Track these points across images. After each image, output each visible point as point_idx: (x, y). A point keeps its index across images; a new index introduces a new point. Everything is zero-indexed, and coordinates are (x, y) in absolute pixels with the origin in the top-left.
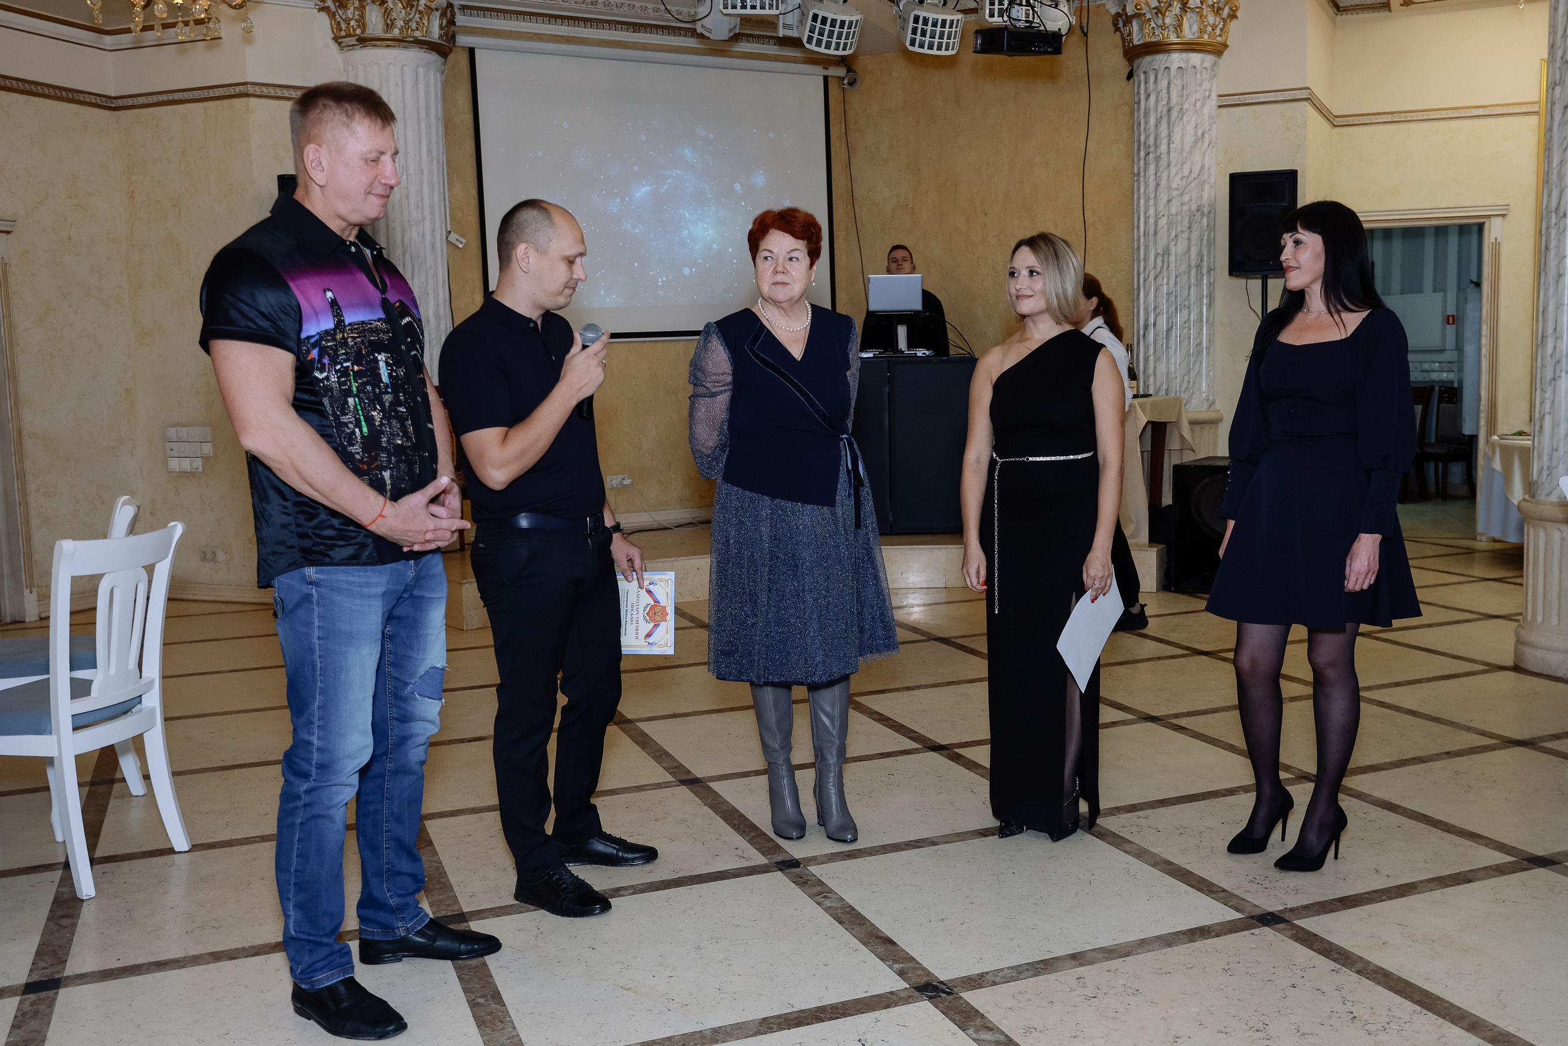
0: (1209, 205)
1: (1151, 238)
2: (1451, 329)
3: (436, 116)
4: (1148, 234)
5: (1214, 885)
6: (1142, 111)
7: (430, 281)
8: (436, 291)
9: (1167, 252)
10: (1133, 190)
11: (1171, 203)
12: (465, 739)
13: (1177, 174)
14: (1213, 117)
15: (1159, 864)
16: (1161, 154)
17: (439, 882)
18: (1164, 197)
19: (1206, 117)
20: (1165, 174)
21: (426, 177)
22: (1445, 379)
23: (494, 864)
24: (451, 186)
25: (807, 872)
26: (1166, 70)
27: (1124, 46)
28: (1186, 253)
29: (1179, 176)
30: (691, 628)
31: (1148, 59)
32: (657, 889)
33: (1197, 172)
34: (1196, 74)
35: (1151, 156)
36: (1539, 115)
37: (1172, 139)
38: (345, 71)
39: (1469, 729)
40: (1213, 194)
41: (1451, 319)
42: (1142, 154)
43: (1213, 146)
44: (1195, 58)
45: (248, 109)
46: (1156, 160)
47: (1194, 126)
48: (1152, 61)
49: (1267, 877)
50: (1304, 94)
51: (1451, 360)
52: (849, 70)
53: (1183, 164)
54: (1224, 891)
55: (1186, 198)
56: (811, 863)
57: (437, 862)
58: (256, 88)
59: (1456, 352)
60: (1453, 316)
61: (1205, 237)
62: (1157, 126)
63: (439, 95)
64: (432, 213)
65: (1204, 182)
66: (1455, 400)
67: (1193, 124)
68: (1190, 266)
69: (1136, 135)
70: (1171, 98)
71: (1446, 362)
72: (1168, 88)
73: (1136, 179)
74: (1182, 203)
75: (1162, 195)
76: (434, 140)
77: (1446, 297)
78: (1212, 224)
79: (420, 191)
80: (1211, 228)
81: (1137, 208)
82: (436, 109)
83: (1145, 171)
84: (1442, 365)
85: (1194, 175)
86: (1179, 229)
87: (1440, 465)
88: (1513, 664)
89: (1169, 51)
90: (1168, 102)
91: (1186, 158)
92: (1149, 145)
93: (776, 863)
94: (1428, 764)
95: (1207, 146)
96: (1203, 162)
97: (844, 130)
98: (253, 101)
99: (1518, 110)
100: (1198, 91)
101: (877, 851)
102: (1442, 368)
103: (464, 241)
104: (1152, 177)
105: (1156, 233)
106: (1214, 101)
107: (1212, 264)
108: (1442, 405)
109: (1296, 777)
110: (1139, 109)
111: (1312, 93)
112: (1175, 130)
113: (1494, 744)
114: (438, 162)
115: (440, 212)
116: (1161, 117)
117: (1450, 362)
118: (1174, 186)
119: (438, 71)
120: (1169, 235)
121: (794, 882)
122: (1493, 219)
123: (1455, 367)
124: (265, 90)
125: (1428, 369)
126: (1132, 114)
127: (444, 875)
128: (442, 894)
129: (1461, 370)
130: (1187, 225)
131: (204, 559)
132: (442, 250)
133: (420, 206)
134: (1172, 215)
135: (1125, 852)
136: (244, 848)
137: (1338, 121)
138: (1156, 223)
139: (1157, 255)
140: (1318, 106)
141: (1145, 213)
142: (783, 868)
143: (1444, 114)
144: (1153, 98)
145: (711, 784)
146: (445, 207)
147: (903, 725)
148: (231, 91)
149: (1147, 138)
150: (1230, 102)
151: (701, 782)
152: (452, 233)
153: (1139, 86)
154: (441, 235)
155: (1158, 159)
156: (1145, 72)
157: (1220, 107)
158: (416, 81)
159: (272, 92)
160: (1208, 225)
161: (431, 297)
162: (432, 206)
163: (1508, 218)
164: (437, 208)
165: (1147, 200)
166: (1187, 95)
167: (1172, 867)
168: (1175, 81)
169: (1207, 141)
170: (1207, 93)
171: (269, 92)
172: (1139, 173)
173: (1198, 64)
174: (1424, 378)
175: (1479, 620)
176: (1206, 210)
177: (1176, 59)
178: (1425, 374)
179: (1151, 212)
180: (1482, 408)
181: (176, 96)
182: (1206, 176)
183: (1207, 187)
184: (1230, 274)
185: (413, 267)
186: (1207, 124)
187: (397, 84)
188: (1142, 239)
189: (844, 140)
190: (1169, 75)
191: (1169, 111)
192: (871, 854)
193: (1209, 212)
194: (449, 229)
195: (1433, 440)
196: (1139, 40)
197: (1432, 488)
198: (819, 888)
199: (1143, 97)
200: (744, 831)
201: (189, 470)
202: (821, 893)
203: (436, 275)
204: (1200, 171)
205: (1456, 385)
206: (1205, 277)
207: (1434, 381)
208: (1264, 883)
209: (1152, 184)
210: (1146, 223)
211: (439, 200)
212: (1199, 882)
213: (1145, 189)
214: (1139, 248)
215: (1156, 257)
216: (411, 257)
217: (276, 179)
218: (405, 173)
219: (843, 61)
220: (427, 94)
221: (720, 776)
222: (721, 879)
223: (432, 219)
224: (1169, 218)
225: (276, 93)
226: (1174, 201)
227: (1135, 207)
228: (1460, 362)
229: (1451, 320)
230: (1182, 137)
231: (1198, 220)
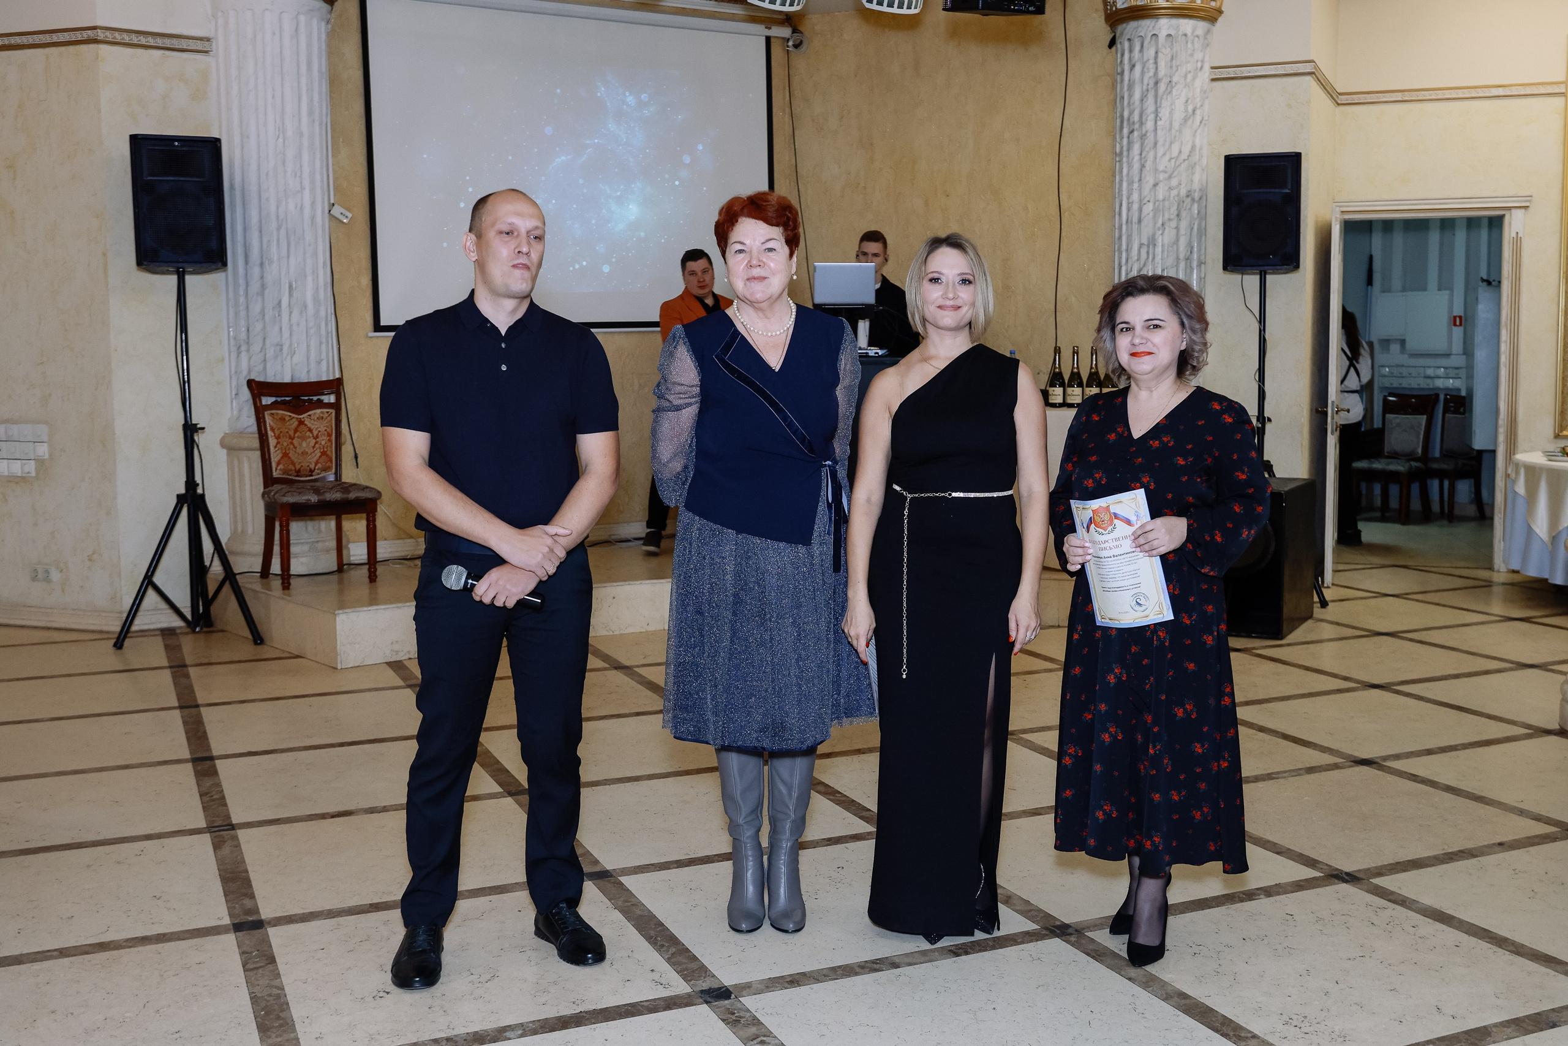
0: (1200, 190)
1: (1135, 226)
2: (1458, 332)
3: (320, 71)
4: (1132, 222)
5: (1241, 1028)
6: (1126, 82)
7: (309, 262)
8: (315, 272)
9: (1152, 242)
10: (1114, 172)
11: (1157, 188)
12: (328, 813)
13: (1164, 154)
14: (1205, 92)
15: (1172, 997)
16: (1147, 132)
17: (279, 1018)
18: (1149, 180)
19: (1198, 90)
20: (1151, 155)
21: (306, 141)
22: (1451, 387)
23: (350, 991)
24: (336, 151)
25: (739, 1005)
26: (1154, 37)
27: (1106, 10)
28: (1174, 243)
29: (1167, 157)
30: (605, 669)
31: (1133, 24)
32: (552, 1030)
33: (1187, 153)
34: (1187, 42)
35: (1136, 134)
36: (1566, 96)
37: (1160, 115)
38: (213, 16)
39: (1522, 812)
40: (1204, 177)
41: (1458, 320)
42: (1126, 131)
43: (1205, 124)
44: (1186, 25)
45: (97, 58)
46: (1141, 138)
47: (1184, 101)
48: (1138, 27)
49: (1306, 1017)
50: (1308, 68)
51: (1456, 366)
52: (795, 31)
53: (1171, 143)
54: (1255, 1036)
55: (1174, 182)
56: (744, 993)
57: (277, 988)
58: (108, 33)
59: (1465, 356)
60: (1460, 317)
61: (1196, 227)
62: (1142, 100)
63: (324, 46)
64: (313, 182)
65: (1195, 164)
66: (1462, 410)
67: (1183, 99)
68: (1178, 259)
69: (1118, 110)
70: (1159, 68)
71: (1452, 368)
72: (1156, 58)
73: (1117, 159)
74: (1170, 188)
75: (1148, 178)
76: (316, 98)
77: (1453, 296)
78: (1203, 211)
79: (299, 156)
80: (1202, 216)
81: (1119, 192)
82: (319, 64)
83: (1128, 150)
84: (1448, 371)
85: (1184, 156)
86: (1167, 216)
87: (1446, 483)
88: (1558, 727)
89: (1156, 17)
90: (1156, 74)
91: (1175, 137)
92: (1134, 122)
93: (702, 992)
94: (1479, 858)
95: (1198, 124)
96: (1193, 142)
97: (788, 98)
98: (104, 48)
99: (1542, 90)
100: (1189, 62)
101: (825, 976)
102: (1447, 374)
103: (350, 215)
104: (1137, 158)
105: (1140, 221)
106: (1206, 74)
107: (1203, 257)
108: (1448, 416)
109: (1325, 876)
110: (1122, 81)
111: (1317, 67)
112: (1163, 105)
113: (1553, 833)
114: (321, 124)
115: (322, 181)
116: (1148, 90)
117: (1457, 368)
118: (1161, 168)
119: (323, 20)
120: (1155, 224)
121: (723, 1020)
122: (1514, 211)
123: (1463, 373)
124: (118, 37)
125: (1432, 375)
126: (1114, 86)
127: (285, 1007)
128: (281, 1036)
129: (1470, 376)
130: (1176, 213)
131: (35, 578)
132: (323, 225)
133: (298, 174)
134: (1158, 201)
135: (1130, 979)
136: (36, 966)
137: (1342, 99)
138: (1140, 210)
139: (1141, 245)
140: (1322, 81)
141: (1128, 198)
142: (709, 999)
143: (1460, 94)
144: (1138, 68)
145: (623, 879)
146: (328, 175)
147: (853, 801)
148: (79, 36)
149: (1131, 113)
150: (1223, 75)
151: (611, 876)
152: (336, 205)
153: (1123, 55)
154: (323, 208)
155: (1143, 137)
156: (1129, 40)
157: (1213, 80)
158: (297, 30)
159: (126, 38)
160: (1199, 213)
161: (310, 279)
162: (312, 174)
163: (1530, 210)
164: (318, 177)
165: (1131, 183)
166: (1177, 67)
167: (1187, 1001)
168: (1163, 50)
169: (1198, 119)
170: (1199, 65)
171: (123, 39)
172: (1121, 153)
173: (1189, 32)
174: (1428, 385)
175: (1511, 669)
176: (1197, 196)
177: (1164, 26)
178: (1428, 381)
179: (1135, 196)
180: (1501, 422)
181: (13, 40)
182: (1197, 158)
183: (1198, 169)
184: (1225, 268)
185: (289, 245)
186: (1198, 99)
187: (274, 34)
188: (1124, 227)
189: (788, 110)
190: (1157, 43)
191: (1156, 83)
192: (818, 981)
193: (1200, 198)
194: (332, 201)
195: (1437, 454)
196: (1123, 3)
197: (1436, 507)
198: (753, 1030)
199: (1127, 68)
200: (662, 946)
201: (19, 474)
202: (757, 1037)
203: (315, 254)
204: (1190, 152)
205: (1463, 393)
206: (1195, 271)
207: (1439, 389)
208: (1302, 1025)
209: (1136, 166)
210: (1129, 210)
211: (322, 167)
212: (1223, 1024)
213: (1129, 171)
214: (1120, 238)
215: (1140, 247)
216: (287, 233)
217: (128, 139)
218: (281, 135)
219: (789, 20)
220: (309, 45)
221: (635, 868)
222: (633, 1015)
223: (313, 190)
224: (1155, 204)
225: (131, 40)
226: (1161, 185)
227: (1117, 191)
228: (1470, 368)
229: (1456, 321)
230: (1171, 113)
231: (1188, 207)
